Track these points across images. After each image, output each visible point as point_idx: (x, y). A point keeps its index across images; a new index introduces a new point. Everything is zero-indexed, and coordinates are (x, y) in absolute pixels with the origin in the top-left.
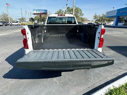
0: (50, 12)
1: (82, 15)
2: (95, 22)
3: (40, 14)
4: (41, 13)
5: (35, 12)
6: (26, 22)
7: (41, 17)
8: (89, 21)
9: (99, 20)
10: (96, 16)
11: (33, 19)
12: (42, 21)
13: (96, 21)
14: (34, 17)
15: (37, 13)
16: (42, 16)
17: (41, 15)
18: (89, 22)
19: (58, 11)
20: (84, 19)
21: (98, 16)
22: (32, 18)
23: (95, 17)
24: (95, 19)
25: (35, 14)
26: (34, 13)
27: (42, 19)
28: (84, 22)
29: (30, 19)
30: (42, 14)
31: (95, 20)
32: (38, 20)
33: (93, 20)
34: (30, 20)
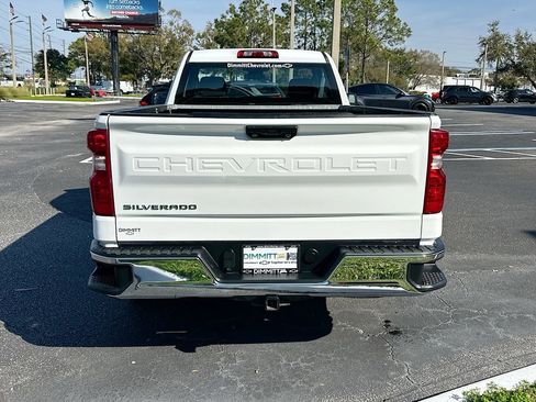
0: (179, 14)
1: (400, 32)
2: (496, 83)
3: (113, 27)
4: (114, 21)
5: (78, 13)
6: (9, 78)
7: (114, 44)
8: (450, 72)
9: (518, 70)
10: (496, 38)
11: (63, 59)
12: (124, 71)
13: (500, 70)
14: (64, 43)
15: (87, 18)
16: (126, 38)
17: (114, 33)
18: (450, 81)
19: (232, 10)
20: (416, 57)
21: (513, 39)
22: (52, 54)
23: (493, 46)
24: (491, 58)
25: (73, 25)
26: (70, 22)
27: (122, 62)
28: (418, 82)
29: (41, 57)
30: (126, 24)
31: (488, 70)
32: (96, 67)
33: (477, 66)
34: (39, 68)
